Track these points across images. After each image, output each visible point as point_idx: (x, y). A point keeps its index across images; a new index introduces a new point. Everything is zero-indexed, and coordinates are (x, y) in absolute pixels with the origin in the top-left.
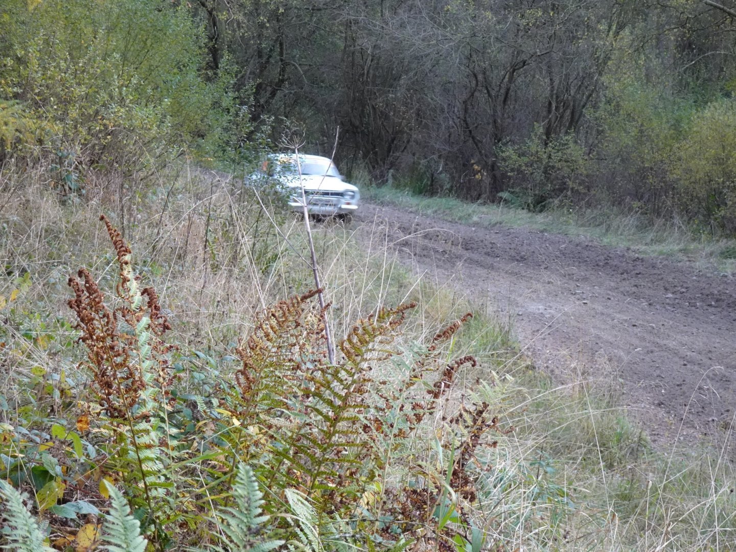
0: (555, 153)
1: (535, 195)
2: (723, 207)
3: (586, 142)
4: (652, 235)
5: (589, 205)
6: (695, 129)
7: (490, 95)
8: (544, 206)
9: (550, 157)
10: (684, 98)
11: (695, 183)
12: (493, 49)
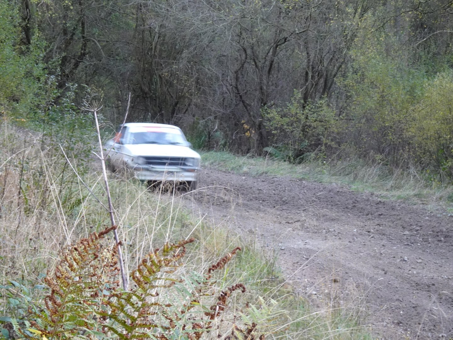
0: (311, 114)
1: (295, 149)
2: (450, 159)
3: (337, 105)
4: (392, 182)
5: (339, 158)
6: (426, 95)
7: (257, 66)
8: (303, 159)
9: (307, 118)
10: (417, 69)
11: (427, 139)
12: (260, 28)
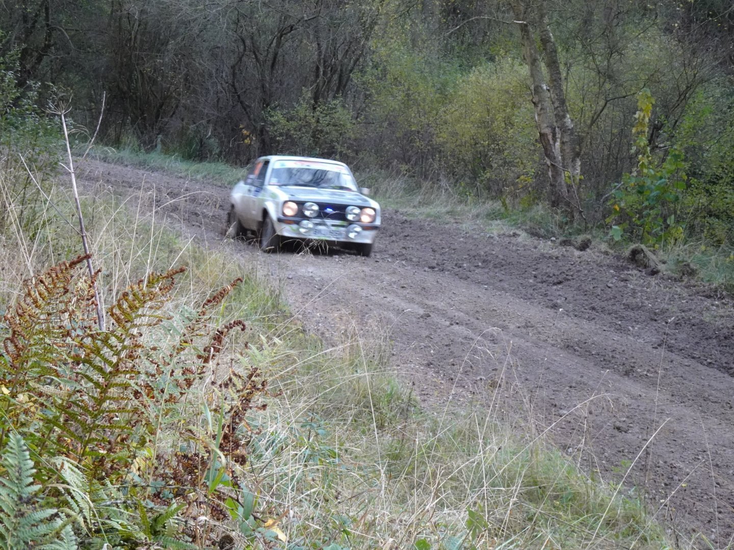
0: (323, 117)
2: (488, 170)
3: (354, 106)
4: (419, 197)
5: (357, 168)
6: (460, 93)
7: (257, 60)
9: (318, 121)
10: (449, 62)
11: (460, 146)
12: (261, 13)
